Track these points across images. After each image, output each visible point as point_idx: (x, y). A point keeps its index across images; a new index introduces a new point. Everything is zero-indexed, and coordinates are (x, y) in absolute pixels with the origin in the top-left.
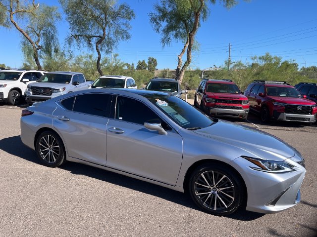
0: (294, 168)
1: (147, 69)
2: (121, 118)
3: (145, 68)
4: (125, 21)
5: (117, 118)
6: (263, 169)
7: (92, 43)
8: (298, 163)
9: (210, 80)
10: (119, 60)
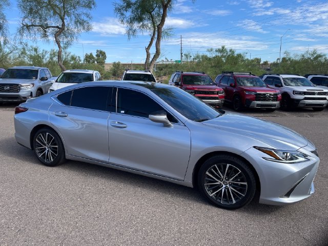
0: (308, 157)
1: (96, 62)
2: (123, 112)
3: (94, 62)
4: (85, 10)
5: (119, 112)
6: (276, 159)
7: (48, 34)
8: (312, 152)
9: (184, 73)
10: (70, 53)
